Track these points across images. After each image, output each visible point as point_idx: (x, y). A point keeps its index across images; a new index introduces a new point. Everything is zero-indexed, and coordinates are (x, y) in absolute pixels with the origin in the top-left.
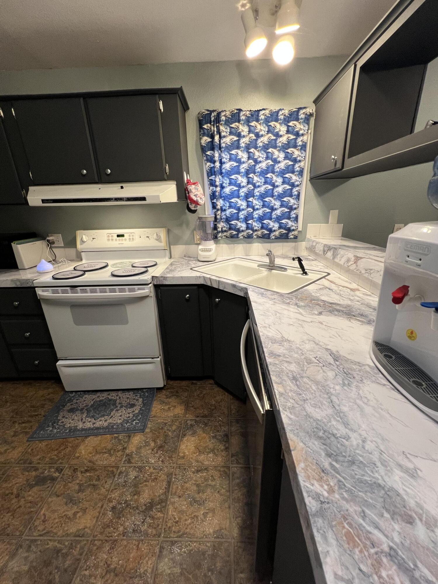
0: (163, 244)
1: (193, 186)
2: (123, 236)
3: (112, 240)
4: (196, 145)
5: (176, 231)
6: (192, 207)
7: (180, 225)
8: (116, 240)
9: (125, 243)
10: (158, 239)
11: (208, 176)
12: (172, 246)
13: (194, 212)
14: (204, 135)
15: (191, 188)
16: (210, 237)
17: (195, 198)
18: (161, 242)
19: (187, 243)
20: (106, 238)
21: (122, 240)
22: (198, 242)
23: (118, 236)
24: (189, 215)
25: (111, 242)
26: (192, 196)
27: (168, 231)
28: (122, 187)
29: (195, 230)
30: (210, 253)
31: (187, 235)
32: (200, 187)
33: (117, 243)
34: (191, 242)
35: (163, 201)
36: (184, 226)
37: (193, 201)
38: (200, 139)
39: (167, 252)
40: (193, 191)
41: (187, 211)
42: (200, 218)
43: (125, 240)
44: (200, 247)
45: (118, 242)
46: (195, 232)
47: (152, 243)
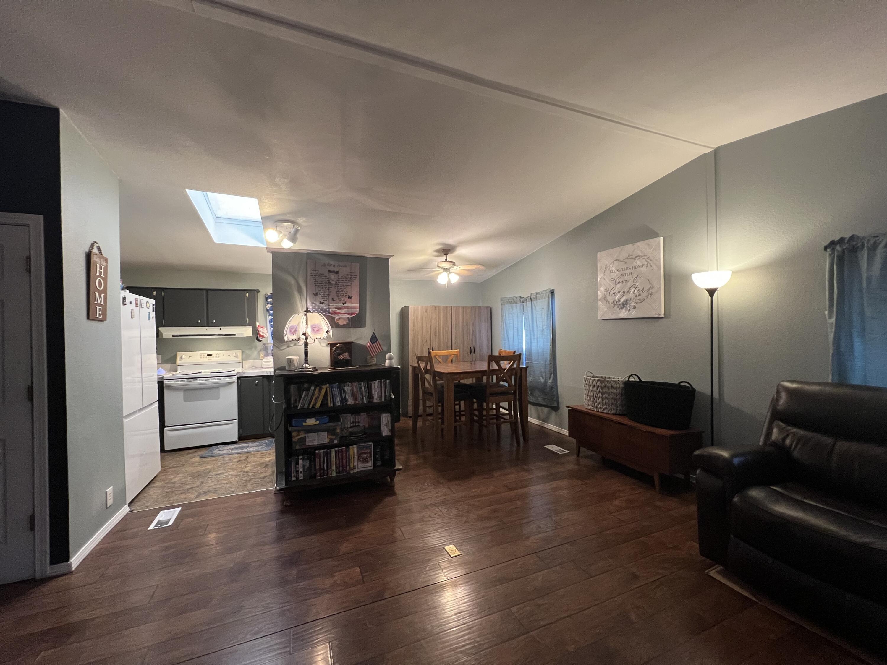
0: (239, 359)
1: (262, 329)
2: (211, 355)
3: (203, 357)
4: (263, 307)
5: (248, 352)
6: (260, 338)
7: (251, 349)
8: (206, 357)
9: (212, 359)
10: (236, 356)
11: (270, 323)
12: (244, 361)
13: (261, 341)
14: (268, 304)
15: (260, 329)
16: (270, 355)
17: (262, 334)
18: (238, 358)
19: (254, 359)
20: (199, 356)
21: (211, 357)
22: (262, 358)
23: (208, 355)
24: (257, 343)
25: (202, 359)
26: (261, 333)
27: (243, 352)
28: (221, 329)
29: (261, 351)
30: (270, 363)
31: (255, 354)
32: (265, 329)
33: (206, 360)
34: (258, 358)
35: (245, 336)
36: (253, 349)
37: (260, 336)
38: (266, 305)
39: (241, 364)
40: (262, 331)
41: (256, 340)
42: (264, 344)
43: (213, 357)
44: (264, 360)
45: (208, 359)
46: (260, 352)
47: (232, 358)
